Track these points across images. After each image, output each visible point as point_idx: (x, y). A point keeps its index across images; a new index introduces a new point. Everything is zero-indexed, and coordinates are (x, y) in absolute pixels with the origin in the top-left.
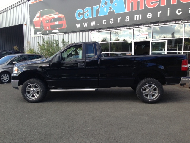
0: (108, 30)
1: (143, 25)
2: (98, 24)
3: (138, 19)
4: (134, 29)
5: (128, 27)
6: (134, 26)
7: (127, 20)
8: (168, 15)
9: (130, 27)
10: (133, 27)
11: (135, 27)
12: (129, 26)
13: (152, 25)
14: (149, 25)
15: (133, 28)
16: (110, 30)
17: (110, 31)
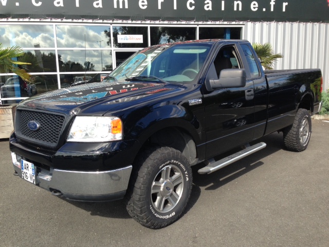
0: (49, 20)
1: (132, 20)
2: (17, 4)
3: (121, 7)
4: (113, 25)
5: (100, 19)
6: (113, 21)
7: (98, 4)
8: (175, 8)
9: (105, 21)
10: (111, 22)
11: (115, 22)
12: (103, 18)
13: (148, 22)
14: (143, 22)
15: (111, 24)
16: (53, 20)
17: (54, 24)
